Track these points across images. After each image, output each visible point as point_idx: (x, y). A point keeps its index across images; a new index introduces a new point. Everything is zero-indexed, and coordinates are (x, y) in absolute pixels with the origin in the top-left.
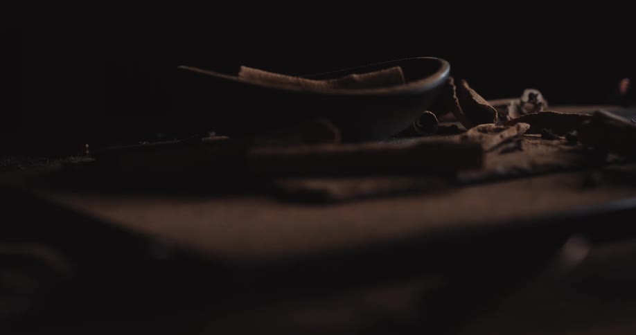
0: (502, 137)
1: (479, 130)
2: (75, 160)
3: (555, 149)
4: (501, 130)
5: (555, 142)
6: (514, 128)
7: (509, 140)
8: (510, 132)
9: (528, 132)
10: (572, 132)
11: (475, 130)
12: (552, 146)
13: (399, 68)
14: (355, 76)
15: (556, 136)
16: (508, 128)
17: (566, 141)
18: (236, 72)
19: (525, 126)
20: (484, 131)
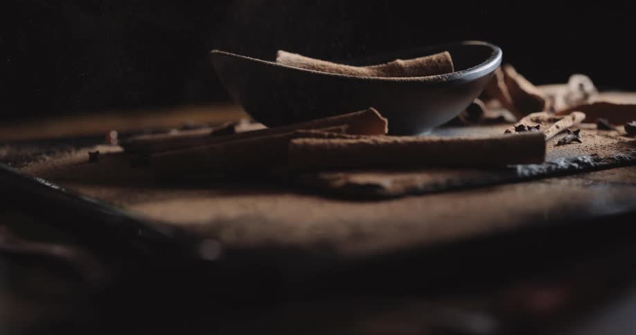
0: (557, 127)
1: (532, 120)
2: (102, 149)
3: (616, 141)
4: (555, 120)
5: (613, 133)
6: (569, 118)
7: (566, 131)
8: (565, 123)
9: (583, 122)
10: (631, 122)
11: (527, 120)
12: (611, 137)
13: (447, 53)
14: (400, 62)
15: (613, 126)
16: (563, 118)
17: (625, 133)
18: (274, 57)
19: (580, 116)
20: (537, 121)
